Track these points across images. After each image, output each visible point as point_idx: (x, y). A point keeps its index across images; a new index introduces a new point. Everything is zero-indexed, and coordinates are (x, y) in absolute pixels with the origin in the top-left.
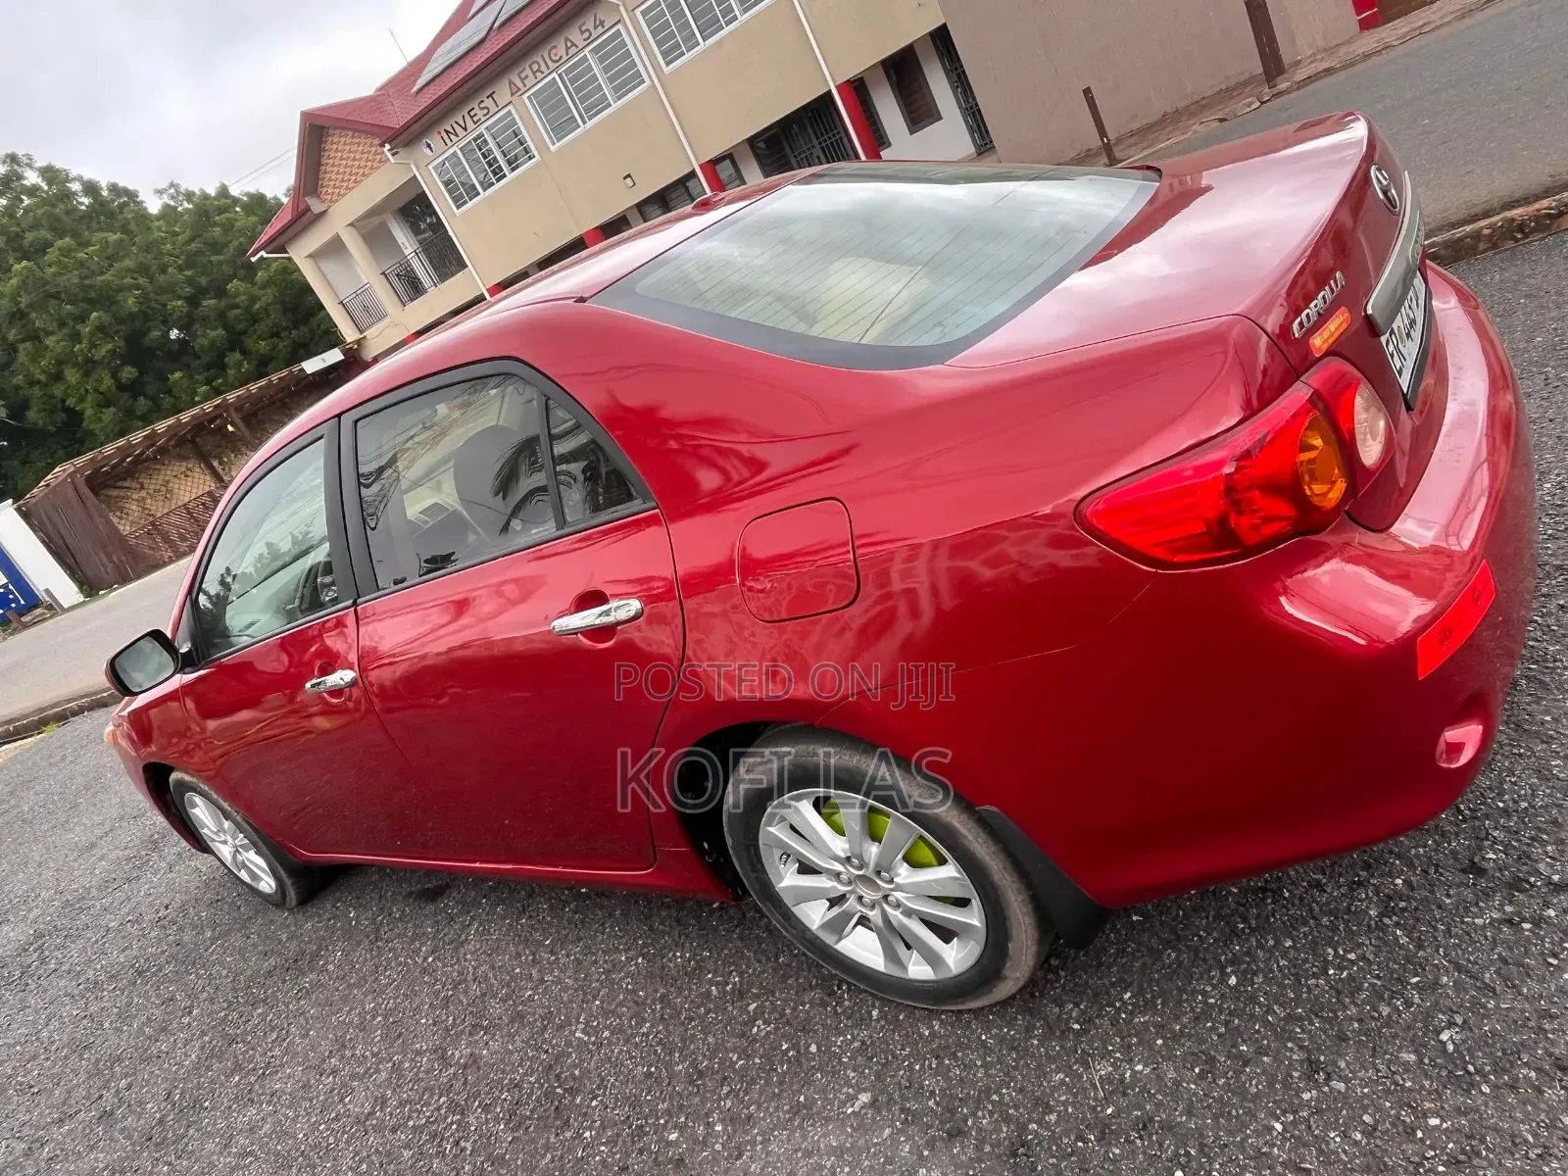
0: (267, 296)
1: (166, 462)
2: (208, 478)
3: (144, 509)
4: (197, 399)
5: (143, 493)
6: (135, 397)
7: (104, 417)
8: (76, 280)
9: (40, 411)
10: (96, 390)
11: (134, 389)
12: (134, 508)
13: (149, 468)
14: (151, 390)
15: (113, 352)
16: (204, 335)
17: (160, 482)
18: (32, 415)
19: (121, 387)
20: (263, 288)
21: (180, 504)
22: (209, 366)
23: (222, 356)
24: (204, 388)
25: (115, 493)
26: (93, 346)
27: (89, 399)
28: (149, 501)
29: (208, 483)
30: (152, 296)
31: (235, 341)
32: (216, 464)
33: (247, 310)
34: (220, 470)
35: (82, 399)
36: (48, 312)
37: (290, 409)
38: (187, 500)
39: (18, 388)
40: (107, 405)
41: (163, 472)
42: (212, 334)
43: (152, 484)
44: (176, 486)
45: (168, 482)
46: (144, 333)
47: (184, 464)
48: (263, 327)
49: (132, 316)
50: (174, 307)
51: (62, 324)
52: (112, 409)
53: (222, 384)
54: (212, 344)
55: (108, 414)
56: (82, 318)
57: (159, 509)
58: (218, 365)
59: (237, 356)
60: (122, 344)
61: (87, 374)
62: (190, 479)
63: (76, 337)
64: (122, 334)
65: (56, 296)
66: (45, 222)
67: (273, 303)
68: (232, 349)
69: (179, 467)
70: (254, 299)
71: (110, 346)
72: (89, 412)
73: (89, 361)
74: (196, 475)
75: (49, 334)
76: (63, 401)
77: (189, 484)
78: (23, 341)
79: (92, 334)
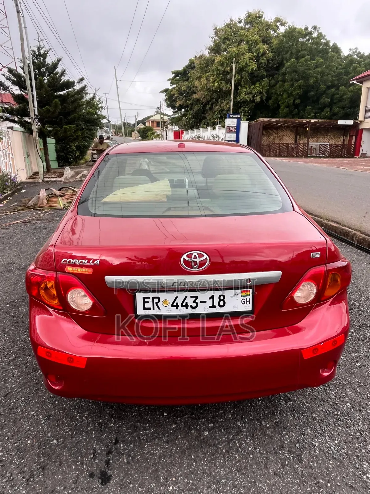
0: (349, 95)
1: (287, 130)
2: (294, 140)
3: (274, 139)
4: (309, 116)
5: (276, 135)
6: (295, 108)
7: (284, 110)
8: (303, 69)
9: (272, 102)
10: (288, 102)
11: (296, 106)
12: (272, 138)
13: (282, 130)
14: (300, 108)
15: (298, 93)
16: (324, 99)
17: (282, 135)
18: (270, 102)
19: (294, 104)
20: (349, 92)
21: (282, 143)
22: (319, 109)
23: (325, 107)
24: (313, 114)
25: (270, 131)
26: (295, 90)
27: (285, 104)
28: (276, 138)
29: (293, 141)
30: (319, 82)
31: (330, 105)
32: (298, 137)
33: (341, 97)
34: (298, 140)
35: (283, 103)
36: (291, 76)
37: (328, 132)
38: (285, 143)
39: (272, 93)
40: (287, 108)
41: (284, 132)
42: (326, 100)
43: (280, 134)
44: (285, 138)
45: (284, 135)
46: (310, 91)
47: (291, 133)
48: (341, 104)
49: (310, 85)
50: (322, 87)
51: (292, 80)
52: (288, 109)
53: (318, 116)
54: (324, 103)
55: (286, 110)
56: (297, 81)
57: (277, 141)
58: (322, 109)
59: (328, 109)
60: (302, 92)
61: (289, 97)
62: (289, 138)
63: (292, 85)
64: (304, 89)
65: (296, 72)
66: (308, 49)
67: (349, 98)
68: (328, 107)
69: (289, 133)
70: (344, 94)
71: (298, 92)
72: (282, 107)
73: (291, 93)
74: (292, 137)
75: (288, 82)
76: (279, 101)
77: (288, 139)
78: (281, 81)
79: (297, 86)
